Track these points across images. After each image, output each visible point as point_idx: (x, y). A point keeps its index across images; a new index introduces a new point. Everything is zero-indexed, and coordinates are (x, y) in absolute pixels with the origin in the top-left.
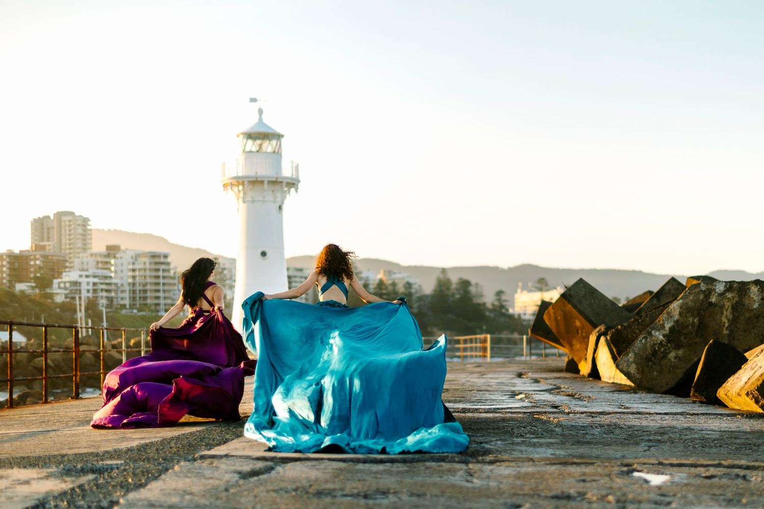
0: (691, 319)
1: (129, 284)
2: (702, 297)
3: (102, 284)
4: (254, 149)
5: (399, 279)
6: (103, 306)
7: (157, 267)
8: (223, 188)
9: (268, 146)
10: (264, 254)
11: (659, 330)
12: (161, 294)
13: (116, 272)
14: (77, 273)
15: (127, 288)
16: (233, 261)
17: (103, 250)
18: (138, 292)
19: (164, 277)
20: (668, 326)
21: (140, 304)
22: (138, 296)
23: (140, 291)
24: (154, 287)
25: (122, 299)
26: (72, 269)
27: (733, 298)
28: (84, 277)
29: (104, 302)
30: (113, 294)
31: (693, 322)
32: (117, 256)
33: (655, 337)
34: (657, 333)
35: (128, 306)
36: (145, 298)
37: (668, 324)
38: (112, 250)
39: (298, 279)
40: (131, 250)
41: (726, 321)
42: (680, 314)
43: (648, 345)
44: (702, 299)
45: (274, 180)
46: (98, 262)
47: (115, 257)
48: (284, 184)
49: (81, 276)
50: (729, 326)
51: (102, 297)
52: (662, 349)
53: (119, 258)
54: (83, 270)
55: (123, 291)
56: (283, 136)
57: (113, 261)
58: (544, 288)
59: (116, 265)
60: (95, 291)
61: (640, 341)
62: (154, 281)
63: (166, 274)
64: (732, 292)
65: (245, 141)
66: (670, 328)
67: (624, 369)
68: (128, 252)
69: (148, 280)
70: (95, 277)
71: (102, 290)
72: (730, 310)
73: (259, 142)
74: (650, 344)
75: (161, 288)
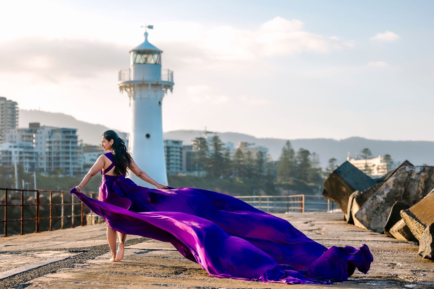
0: (400, 189)
1: (46, 153)
2: (407, 175)
3: (26, 152)
4: (142, 62)
5: (252, 149)
6: (26, 170)
7: (67, 140)
8: (119, 90)
9: (152, 60)
10: (148, 136)
11: (381, 195)
12: (70, 161)
13: (36, 143)
14: (8, 144)
15: (45, 156)
16: (125, 134)
17: (27, 126)
18: (53, 159)
19: (73, 148)
20: (386, 193)
21: (54, 168)
22: (53, 162)
23: (54, 158)
24: (65, 155)
25: (41, 164)
26: (3, 141)
27: (425, 176)
28: (13, 147)
29: (28, 166)
30: (34, 161)
31: (401, 190)
32: (38, 131)
33: (378, 199)
34: (380, 197)
35: (45, 170)
36: (58, 164)
37: (386, 191)
38: (34, 127)
39: (174, 149)
40: (48, 127)
41: (421, 190)
42: (393, 185)
43: (374, 204)
44: (407, 177)
45: (155, 83)
46: (23, 136)
47: (36, 132)
48: (163, 86)
49: (10, 147)
50: (422, 193)
51: (26, 163)
52: (383, 206)
53: (39, 133)
54: (12, 142)
55: (42, 159)
56: (162, 52)
57: (34, 136)
58: (368, 156)
59: (36, 138)
60: (21, 158)
61: (370, 201)
62: (65, 150)
63: (74, 145)
64: (425, 172)
65: (135, 55)
66: (387, 194)
67: (360, 218)
68: (46, 129)
69: (61, 150)
70: (21, 147)
71: (26, 158)
72: (423, 183)
73: (145, 56)
74: (375, 203)
75: (70, 155)
